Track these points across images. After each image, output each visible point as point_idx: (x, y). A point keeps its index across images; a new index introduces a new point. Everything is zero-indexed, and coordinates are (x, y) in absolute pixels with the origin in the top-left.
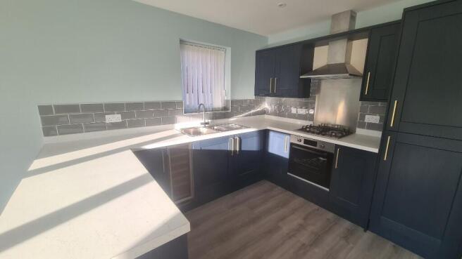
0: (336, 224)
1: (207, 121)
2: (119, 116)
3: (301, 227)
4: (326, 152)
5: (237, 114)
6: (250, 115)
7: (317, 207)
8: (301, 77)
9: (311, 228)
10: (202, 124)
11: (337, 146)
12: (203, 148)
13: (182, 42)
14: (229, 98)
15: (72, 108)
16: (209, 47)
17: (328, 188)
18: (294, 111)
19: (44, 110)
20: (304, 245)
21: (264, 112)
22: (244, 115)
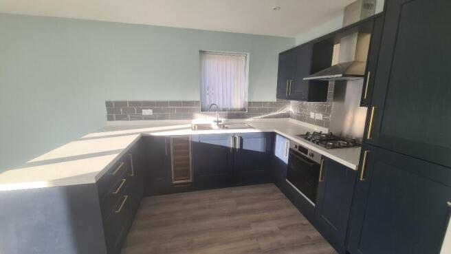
0: (313, 244)
1: (220, 119)
2: (151, 111)
3: (272, 234)
4: (314, 162)
5: (254, 115)
6: (270, 117)
7: (306, 221)
8: (304, 79)
9: (280, 238)
10: (215, 121)
11: (323, 157)
12: (201, 142)
13: (202, 52)
14: (247, 100)
15: (123, 104)
16: (230, 54)
17: (314, 203)
18: (312, 115)
19: (108, 104)
20: (259, 249)
21: (287, 115)
22: (263, 116)
